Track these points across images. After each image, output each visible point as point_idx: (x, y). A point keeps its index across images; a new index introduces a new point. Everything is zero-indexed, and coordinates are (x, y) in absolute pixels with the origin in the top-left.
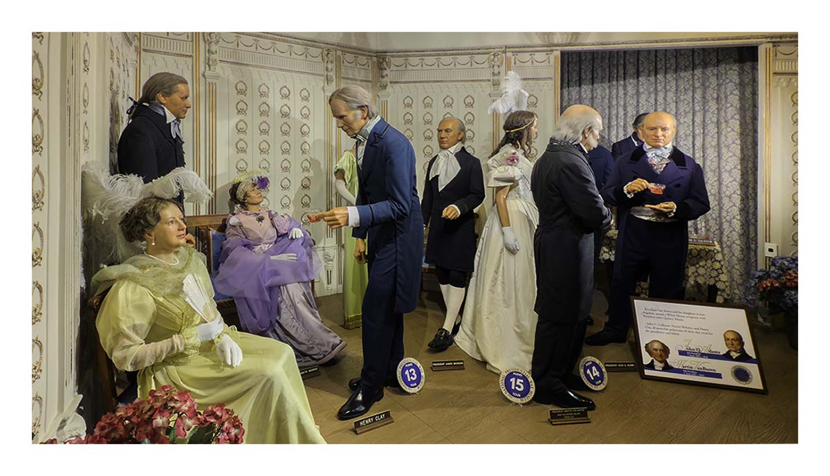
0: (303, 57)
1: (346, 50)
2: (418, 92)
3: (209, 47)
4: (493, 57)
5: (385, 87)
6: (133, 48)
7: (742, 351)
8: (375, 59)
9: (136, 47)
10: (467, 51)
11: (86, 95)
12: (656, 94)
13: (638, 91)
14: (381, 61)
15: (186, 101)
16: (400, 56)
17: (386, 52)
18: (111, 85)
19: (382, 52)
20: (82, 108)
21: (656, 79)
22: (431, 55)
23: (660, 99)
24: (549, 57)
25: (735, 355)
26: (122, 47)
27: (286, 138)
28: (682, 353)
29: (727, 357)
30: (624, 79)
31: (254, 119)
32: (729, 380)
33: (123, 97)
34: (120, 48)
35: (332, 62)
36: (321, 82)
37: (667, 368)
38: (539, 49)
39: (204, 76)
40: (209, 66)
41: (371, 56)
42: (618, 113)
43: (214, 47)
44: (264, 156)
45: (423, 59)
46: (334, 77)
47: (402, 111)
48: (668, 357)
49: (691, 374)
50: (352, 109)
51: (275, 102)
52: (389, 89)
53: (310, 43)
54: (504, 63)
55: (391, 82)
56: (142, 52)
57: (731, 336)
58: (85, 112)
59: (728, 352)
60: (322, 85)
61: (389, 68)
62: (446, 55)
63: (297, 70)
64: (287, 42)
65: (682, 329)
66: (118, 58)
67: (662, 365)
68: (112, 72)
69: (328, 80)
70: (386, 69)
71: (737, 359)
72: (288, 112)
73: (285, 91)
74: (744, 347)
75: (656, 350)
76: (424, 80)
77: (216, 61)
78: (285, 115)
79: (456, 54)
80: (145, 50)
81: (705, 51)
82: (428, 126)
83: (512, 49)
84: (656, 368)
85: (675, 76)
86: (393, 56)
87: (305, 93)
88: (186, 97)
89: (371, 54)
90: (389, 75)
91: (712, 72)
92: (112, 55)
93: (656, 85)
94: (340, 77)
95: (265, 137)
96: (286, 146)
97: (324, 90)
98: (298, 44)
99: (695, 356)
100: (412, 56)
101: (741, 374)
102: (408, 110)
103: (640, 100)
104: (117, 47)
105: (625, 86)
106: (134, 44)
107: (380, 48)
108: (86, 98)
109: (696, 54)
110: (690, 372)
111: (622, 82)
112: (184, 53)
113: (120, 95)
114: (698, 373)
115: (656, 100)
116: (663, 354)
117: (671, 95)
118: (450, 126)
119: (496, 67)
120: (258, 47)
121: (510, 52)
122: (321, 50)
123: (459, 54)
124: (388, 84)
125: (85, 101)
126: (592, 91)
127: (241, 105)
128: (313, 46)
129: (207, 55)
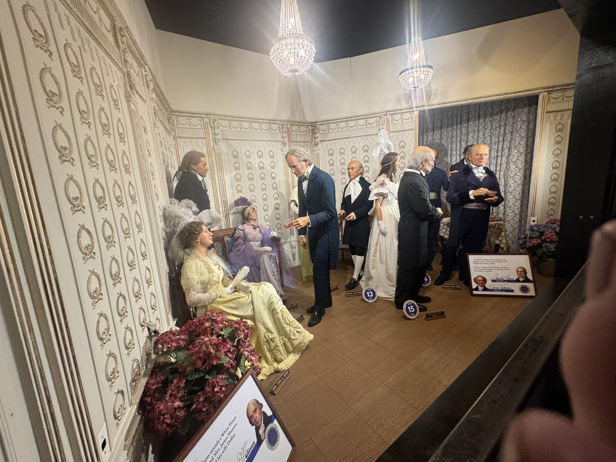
0: (268, 131)
1: (292, 123)
2: (337, 146)
3: (214, 131)
4: (379, 119)
5: (317, 145)
6: (172, 137)
7: (526, 277)
8: (310, 128)
9: (174, 137)
10: (363, 117)
11: (152, 169)
12: (479, 132)
13: (468, 131)
14: (314, 128)
15: (206, 167)
16: (324, 124)
17: (316, 122)
18: (164, 161)
19: (314, 123)
20: (152, 177)
21: (479, 122)
22: (342, 122)
23: (481, 135)
24: (412, 116)
25: (521, 279)
26: (166, 138)
27: (263, 181)
28: (493, 281)
29: (518, 281)
30: (461, 125)
31: (244, 172)
32: (518, 292)
33: (172, 167)
34: (165, 138)
35: (285, 132)
36: (280, 145)
37: (485, 289)
38: (406, 111)
39: (213, 149)
40: (216, 143)
41: (308, 126)
42: (457, 146)
43: (217, 131)
44: (253, 193)
45: (338, 125)
46: (287, 142)
47: (328, 158)
48: (486, 283)
49: (498, 291)
50: (300, 161)
51: (255, 161)
52: (320, 146)
53: (271, 121)
54: (385, 122)
55: (320, 141)
56: (178, 139)
57: (520, 270)
58: (153, 179)
59: (518, 279)
60: (281, 147)
61: (319, 132)
62: (351, 120)
63: (265, 139)
64: (258, 122)
65: (494, 268)
66: (165, 145)
67: (482, 288)
68: (163, 153)
69: (284, 144)
70: (317, 133)
71: (523, 282)
72: (263, 166)
73: (260, 153)
74: (527, 275)
75: (480, 280)
76: (339, 138)
77: (219, 139)
78: (261, 168)
79: (357, 120)
80: (179, 137)
81: (508, 101)
82: (343, 166)
83: (389, 113)
84: (479, 290)
85: (490, 119)
86: (320, 125)
87: (271, 154)
88: (206, 164)
89: (308, 124)
90: (319, 137)
91: (511, 114)
92: (161, 144)
93: (478, 126)
94: (290, 141)
95: (251, 182)
96: (264, 186)
97: (282, 150)
98: (264, 123)
99: (500, 282)
100: (332, 123)
101: (524, 289)
102: (331, 157)
103: (469, 137)
104: (163, 138)
105: (461, 128)
106: (172, 135)
107: (313, 120)
108: (152, 171)
109: (503, 103)
110: (497, 290)
111: (459, 126)
112: (201, 136)
113: (170, 166)
114: (502, 291)
115: (478, 136)
116: (483, 282)
117: (487, 132)
118: (354, 166)
119: (381, 125)
120: (242, 128)
121: (388, 114)
122: (278, 125)
123: (359, 119)
124: (319, 142)
125: (152, 173)
126: (441, 133)
127: (237, 165)
128: (273, 123)
129: (214, 136)
